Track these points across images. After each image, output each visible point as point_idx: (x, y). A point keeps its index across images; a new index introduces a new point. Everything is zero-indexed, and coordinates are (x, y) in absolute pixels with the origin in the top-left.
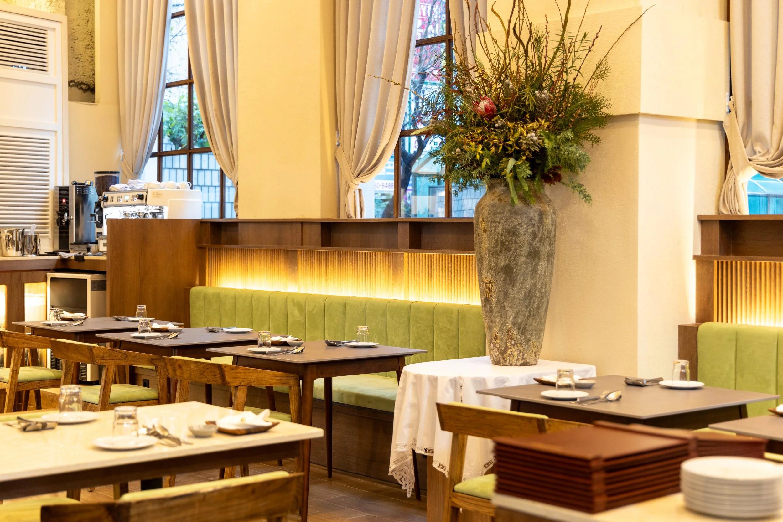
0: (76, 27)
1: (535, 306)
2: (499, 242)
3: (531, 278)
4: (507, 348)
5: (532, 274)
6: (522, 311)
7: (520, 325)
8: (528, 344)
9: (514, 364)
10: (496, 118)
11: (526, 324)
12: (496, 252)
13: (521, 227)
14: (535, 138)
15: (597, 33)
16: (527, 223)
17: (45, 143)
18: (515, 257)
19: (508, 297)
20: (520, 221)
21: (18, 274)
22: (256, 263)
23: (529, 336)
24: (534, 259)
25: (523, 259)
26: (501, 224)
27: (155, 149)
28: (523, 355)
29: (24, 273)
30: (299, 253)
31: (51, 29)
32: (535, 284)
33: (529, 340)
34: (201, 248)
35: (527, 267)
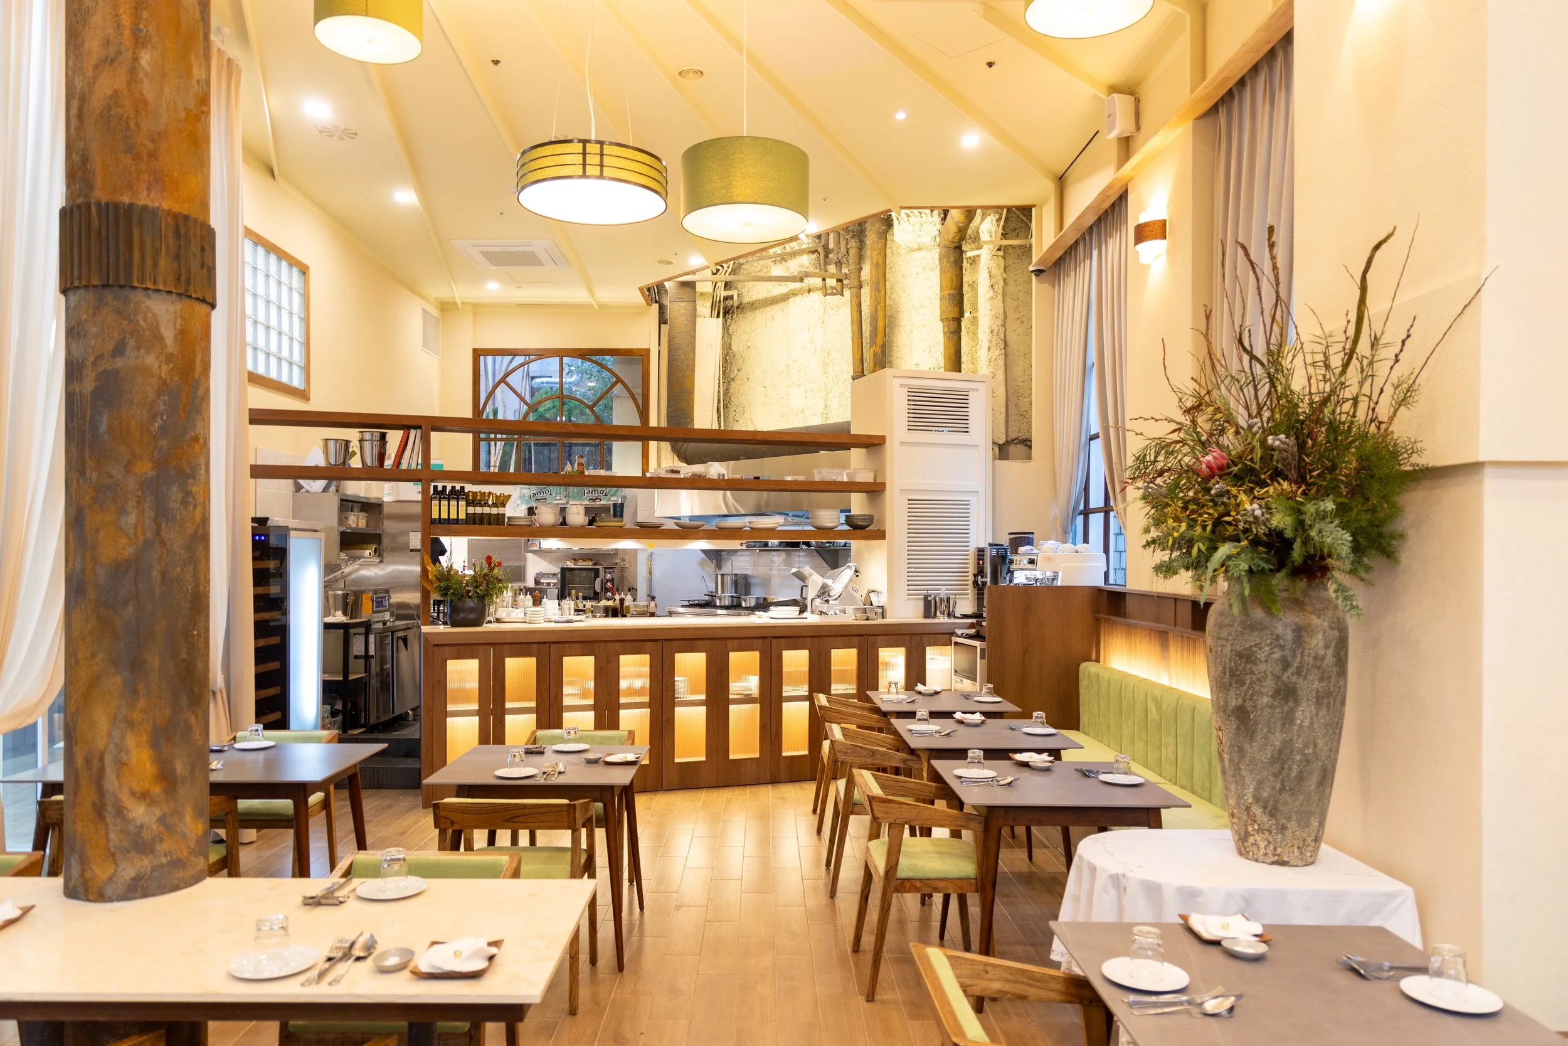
0: (1020, 384)
1: (1294, 774)
2: (1227, 671)
3: (1281, 731)
4: (1247, 834)
5: (1284, 725)
6: (1269, 781)
7: (1267, 801)
8: (1283, 835)
9: (1260, 860)
10: (1213, 481)
11: (1276, 802)
12: (1224, 685)
13: (1260, 649)
14: (1258, 513)
15: (1408, 330)
16: (1270, 644)
17: (966, 504)
18: (1252, 695)
19: (1244, 756)
20: (1258, 641)
21: (918, 637)
22: (1138, 641)
23: (1283, 821)
24: (1287, 701)
25: (1265, 700)
26: (1230, 643)
27: (1082, 507)
28: (1275, 849)
29: (926, 636)
30: (1170, 635)
31: (972, 389)
32: (1291, 740)
33: (1284, 828)
34: (1097, 620)
35: (1273, 713)
